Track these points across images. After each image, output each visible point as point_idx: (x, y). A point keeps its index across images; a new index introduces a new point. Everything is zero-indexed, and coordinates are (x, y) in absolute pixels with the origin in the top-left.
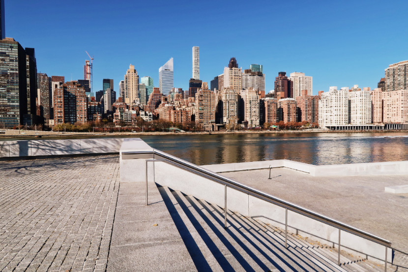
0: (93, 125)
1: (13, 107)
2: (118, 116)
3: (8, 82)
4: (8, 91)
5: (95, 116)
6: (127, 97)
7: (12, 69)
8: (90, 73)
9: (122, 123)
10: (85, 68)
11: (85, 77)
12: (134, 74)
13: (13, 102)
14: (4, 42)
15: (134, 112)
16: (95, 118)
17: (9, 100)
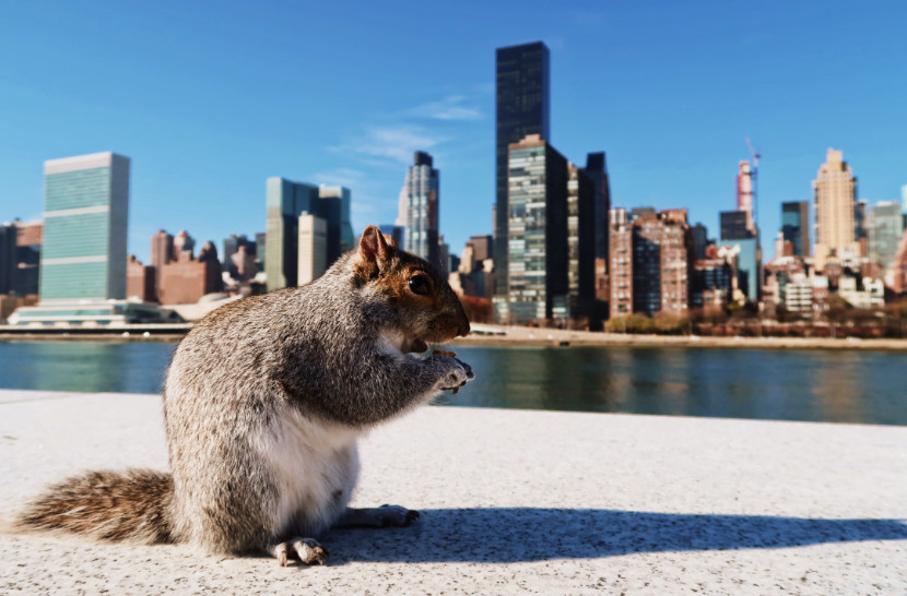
0: (700, 319)
1: (533, 280)
2: (771, 294)
3: (527, 228)
4: (527, 247)
5: (707, 295)
6: (818, 242)
7: (535, 201)
8: (751, 193)
9: (781, 313)
10: (739, 180)
11: (739, 203)
12: (840, 173)
13: (535, 269)
14: (524, 147)
15: (822, 282)
16: (709, 299)
17: (528, 266)
